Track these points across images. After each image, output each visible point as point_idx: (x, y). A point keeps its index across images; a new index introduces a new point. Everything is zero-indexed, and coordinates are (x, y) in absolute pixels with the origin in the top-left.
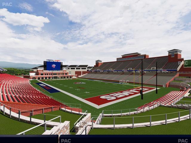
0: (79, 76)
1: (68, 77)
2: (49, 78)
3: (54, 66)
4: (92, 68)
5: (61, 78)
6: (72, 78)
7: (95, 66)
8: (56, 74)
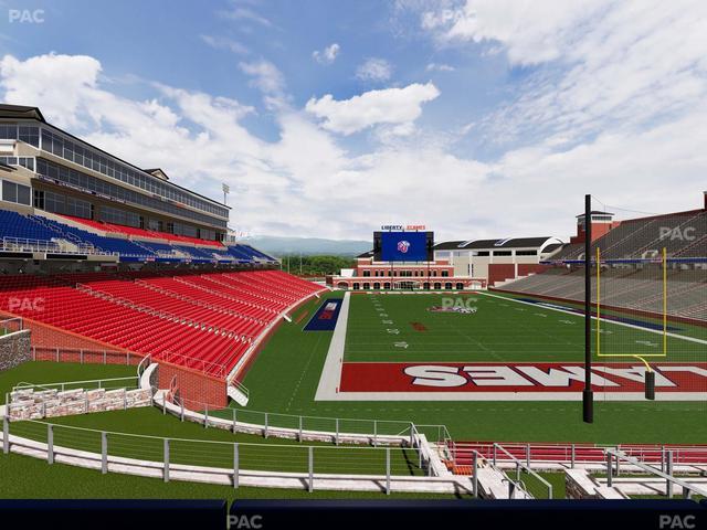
0: (498, 285)
1: (449, 286)
2: (387, 286)
3: (404, 245)
4: (560, 249)
5: (427, 286)
6: (465, 288)
7: (572, 239)
8: (409, 274)
